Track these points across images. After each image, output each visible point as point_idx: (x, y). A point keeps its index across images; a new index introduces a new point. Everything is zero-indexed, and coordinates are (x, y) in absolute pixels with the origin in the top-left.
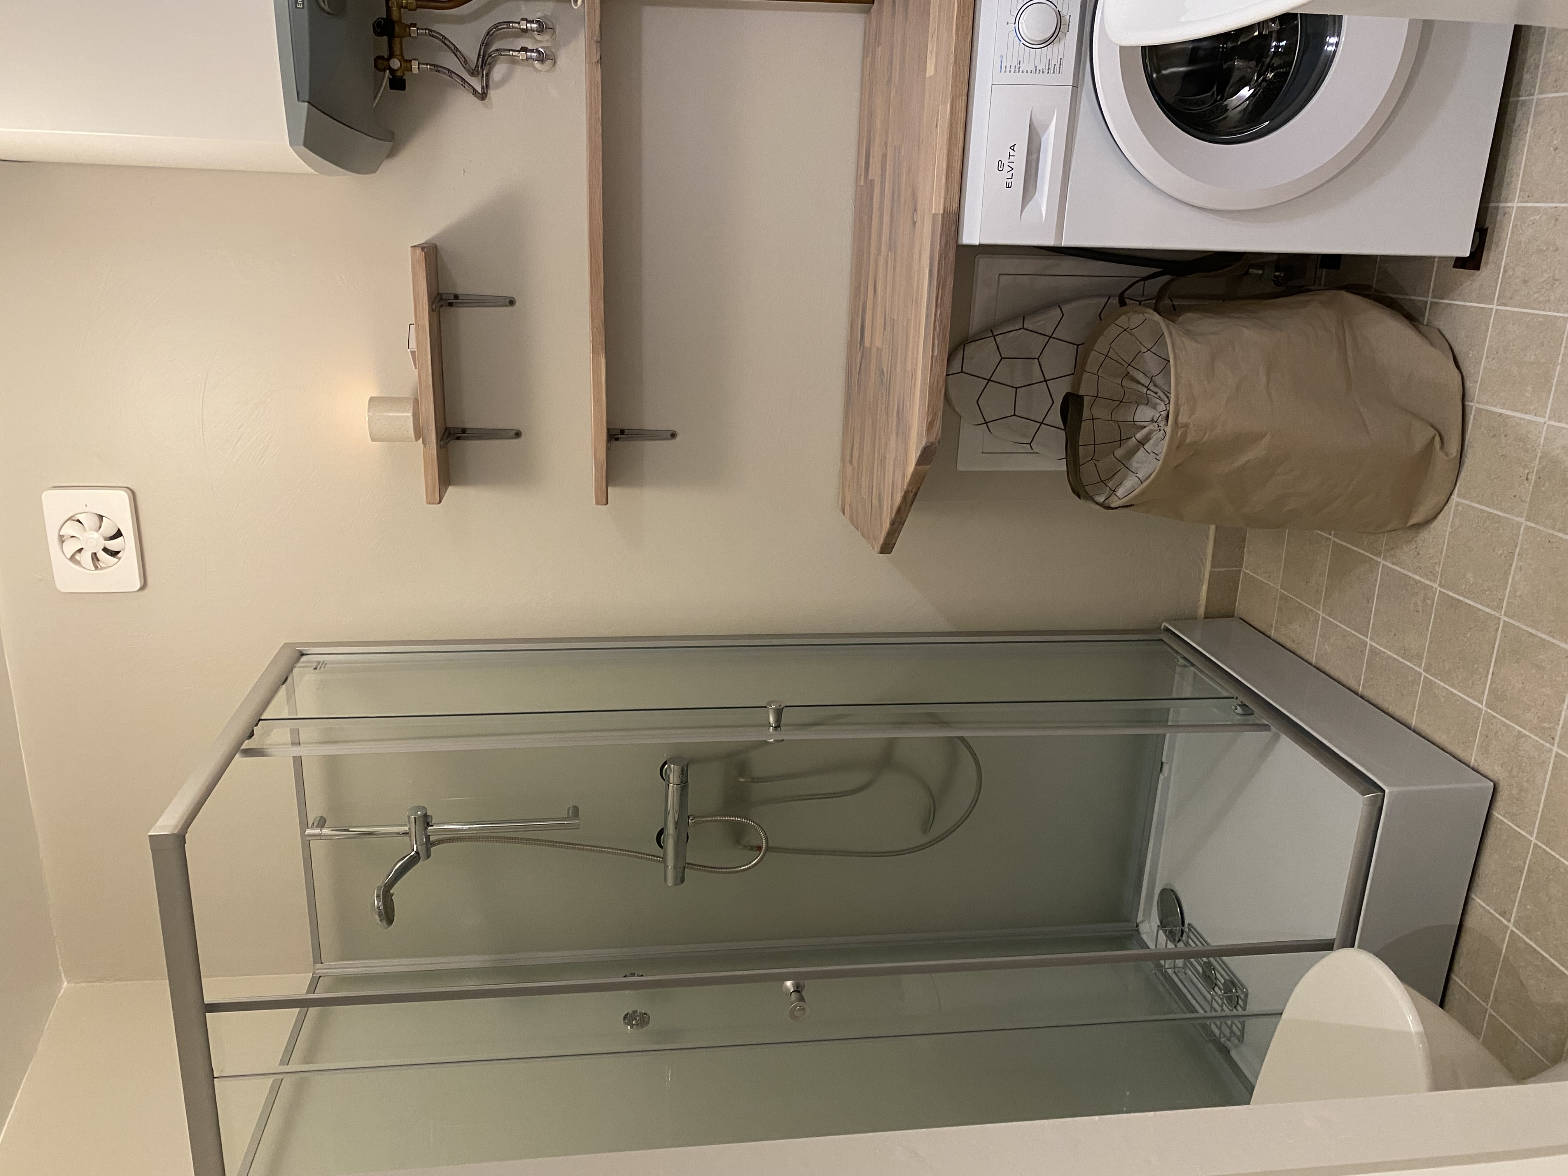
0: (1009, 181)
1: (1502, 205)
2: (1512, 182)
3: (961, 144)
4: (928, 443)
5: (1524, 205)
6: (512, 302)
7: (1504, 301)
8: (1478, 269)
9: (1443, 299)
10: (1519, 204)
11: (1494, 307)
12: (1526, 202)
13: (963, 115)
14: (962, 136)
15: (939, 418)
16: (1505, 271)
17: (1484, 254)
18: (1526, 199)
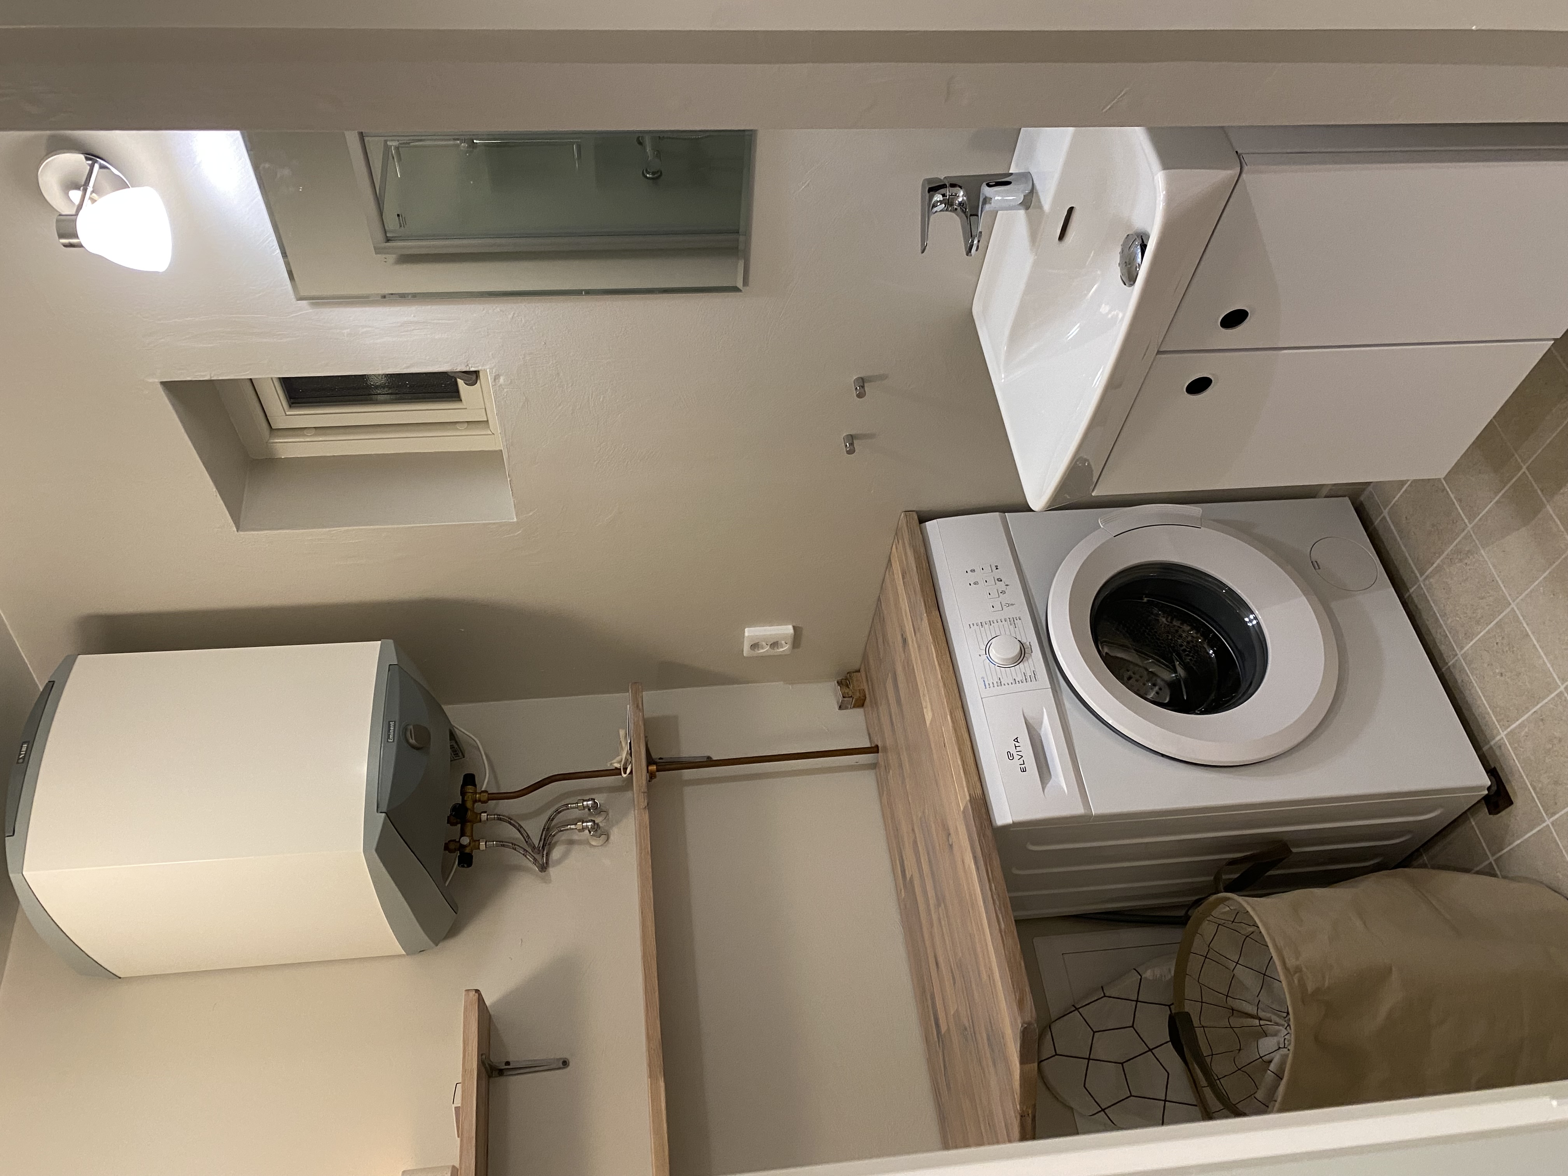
0: (1023, 766)
1: (1492, 743)
2: (1487, 721)
3: (969, 743)
4: (1024, 1023)
5: (1509, 730)
6: (565, 1063)
7: (1552, 811)
8: (1510, 803)
9: (1503, 849)
10: (1505, 732)
11: (1548, 822)
12: (1509, 726)
13: (964, 722)
14: (968, 738)
15: (1028, 994)
16: (1534, 789)
17: (1507, 788)
18: (1507, 724)
